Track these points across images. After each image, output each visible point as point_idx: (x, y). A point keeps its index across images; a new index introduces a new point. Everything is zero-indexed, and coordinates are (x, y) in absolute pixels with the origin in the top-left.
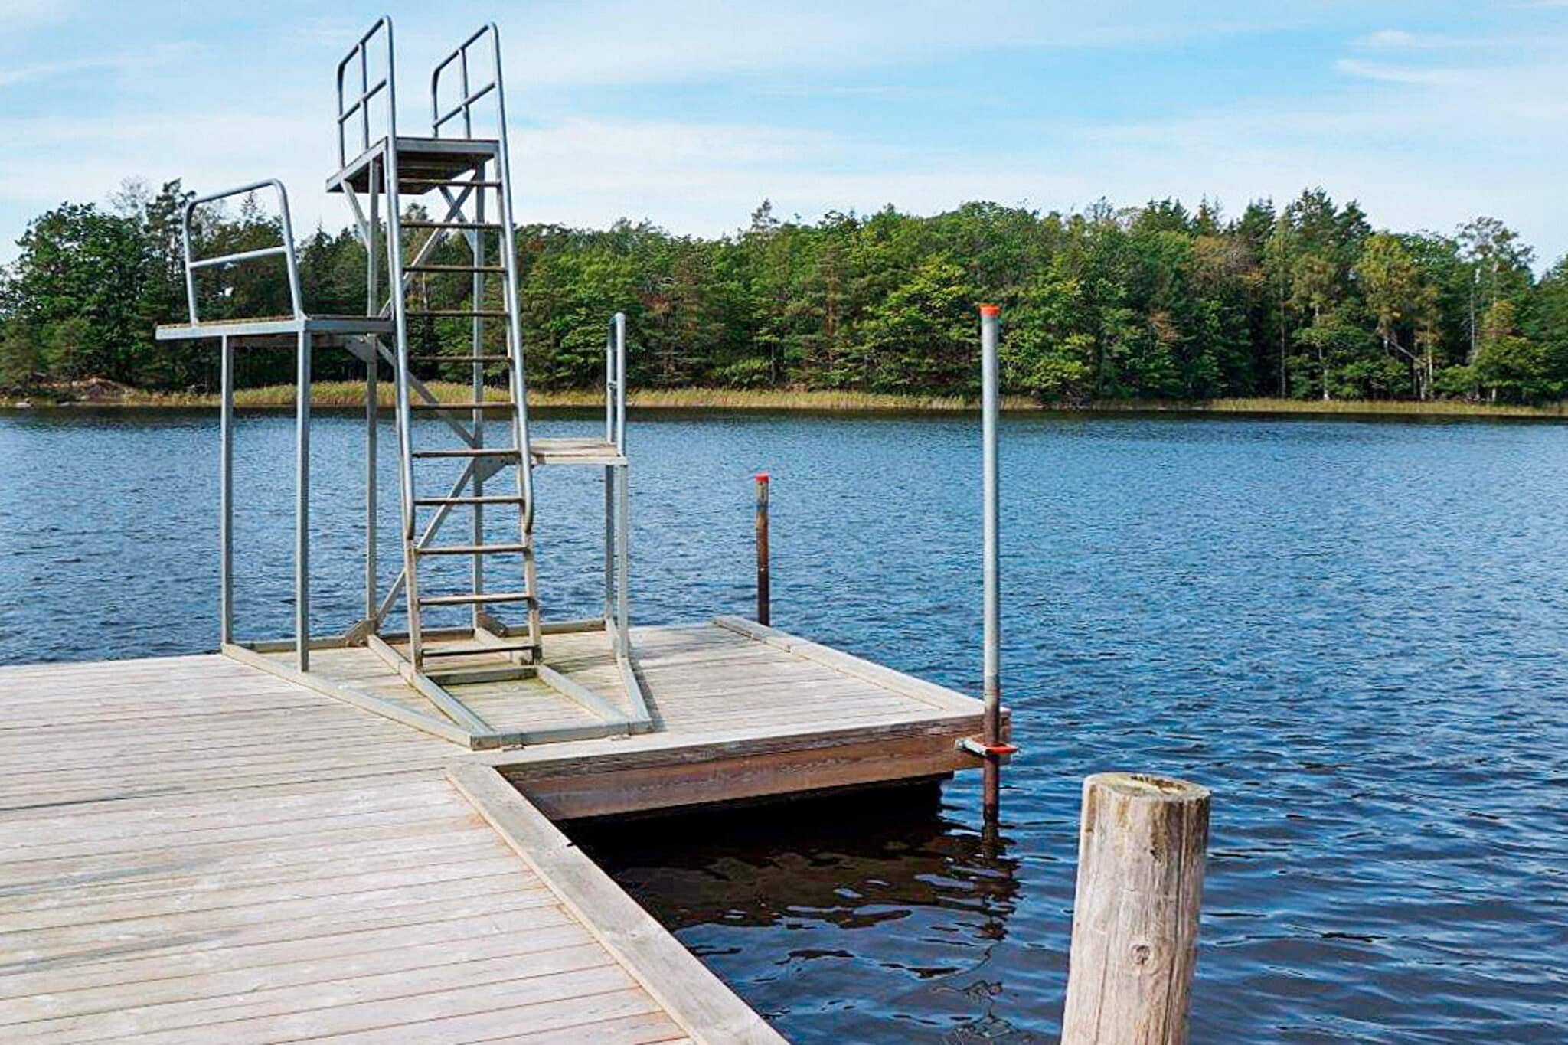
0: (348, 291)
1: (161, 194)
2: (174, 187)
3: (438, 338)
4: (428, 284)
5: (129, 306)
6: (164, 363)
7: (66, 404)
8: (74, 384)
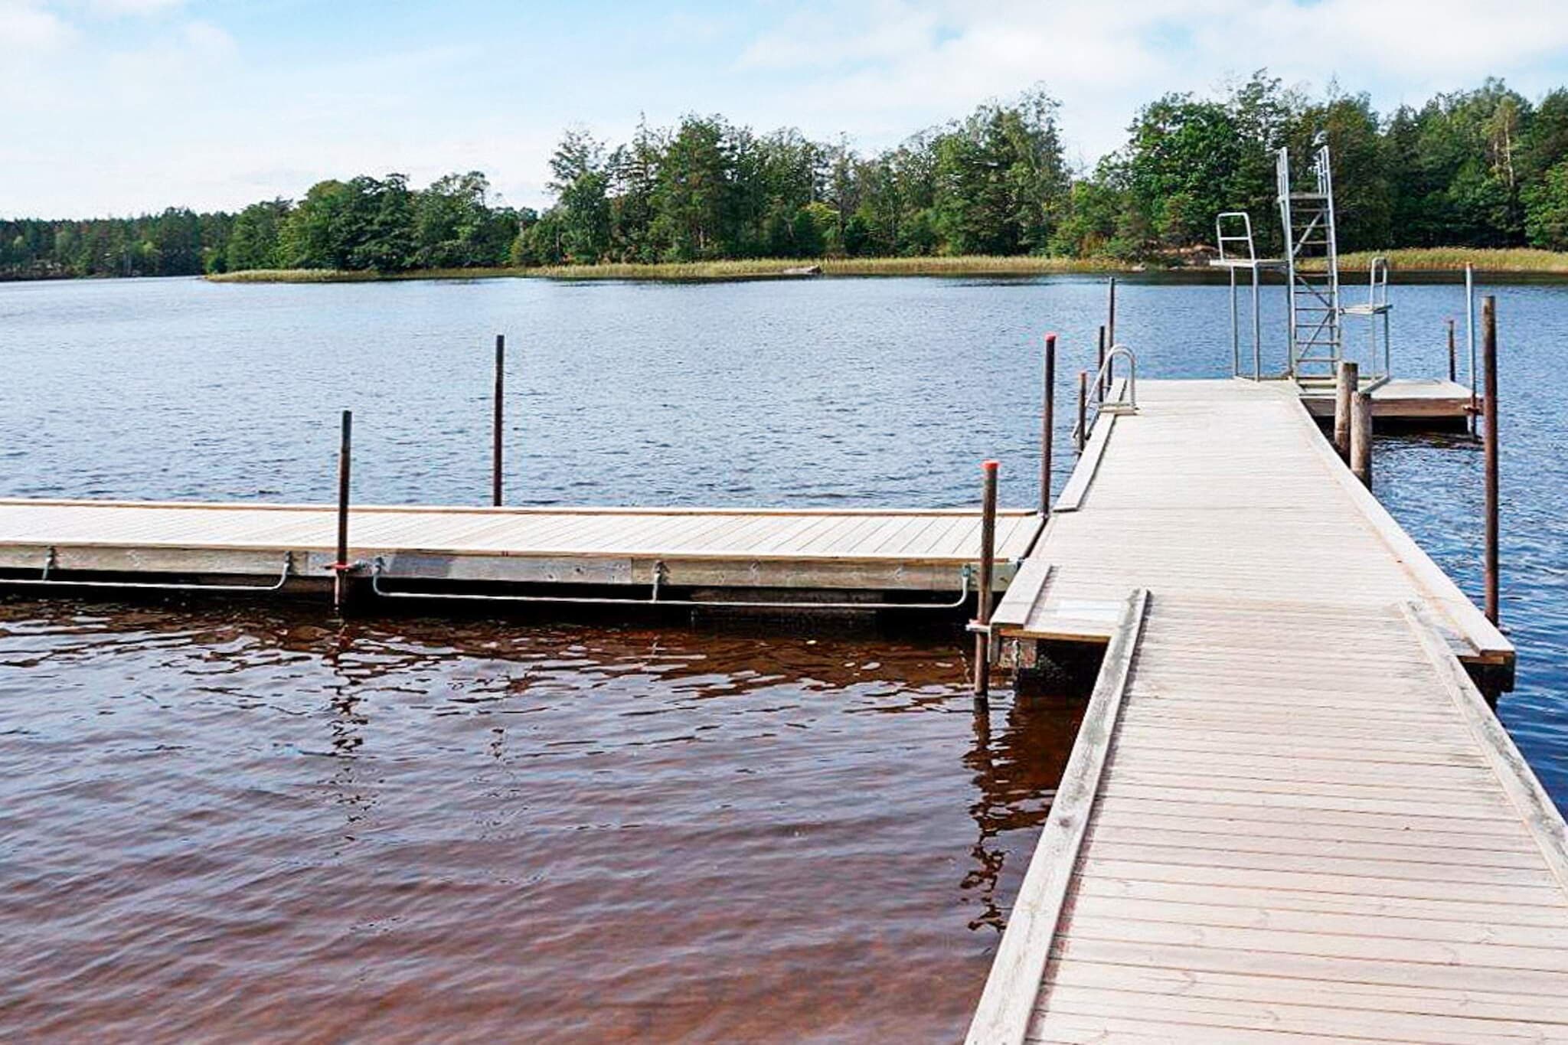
0: (1432, 162)
1: (1252, 81)
2: (1262, 75)
3: (1524, 206)
4: (1513, 153)
5: (1227, 182)
6: (1261, 232)
7: (1176, 268)
8: (1182, 250)
